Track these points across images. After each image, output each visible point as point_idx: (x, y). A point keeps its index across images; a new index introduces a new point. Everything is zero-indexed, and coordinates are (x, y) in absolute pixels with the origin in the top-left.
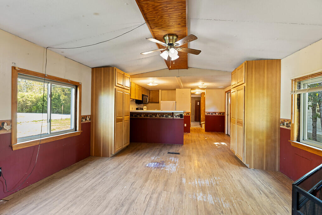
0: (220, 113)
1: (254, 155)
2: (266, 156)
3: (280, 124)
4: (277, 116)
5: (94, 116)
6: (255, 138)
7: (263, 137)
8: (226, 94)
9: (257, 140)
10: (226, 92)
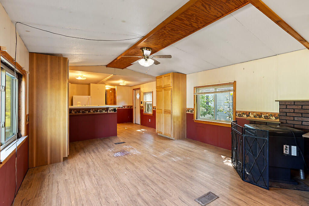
0: (128, 107)
1: (177, 131)
2: (182, 131)
3: (186, 111)
4: (185, 107)
5: (35, 116)
6: (177, 121)
7: (180, 120)
8: (134, 91)
9: (178, 122)
10: (133, 89)
